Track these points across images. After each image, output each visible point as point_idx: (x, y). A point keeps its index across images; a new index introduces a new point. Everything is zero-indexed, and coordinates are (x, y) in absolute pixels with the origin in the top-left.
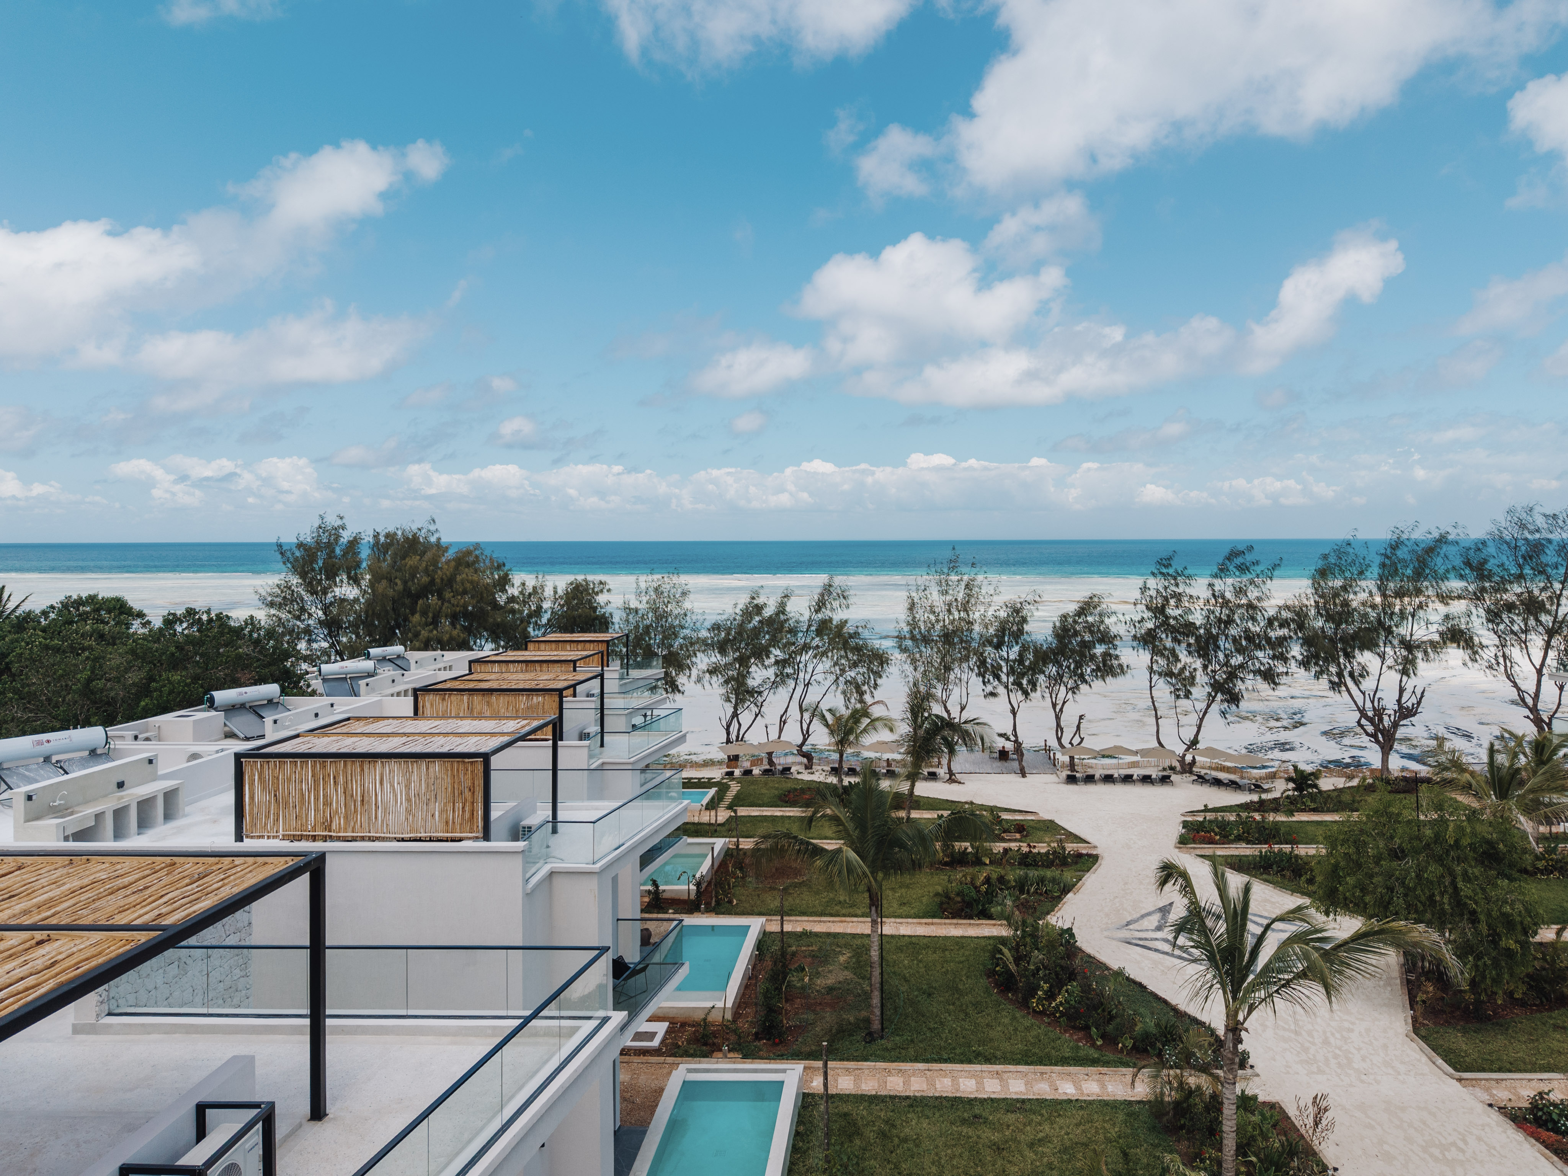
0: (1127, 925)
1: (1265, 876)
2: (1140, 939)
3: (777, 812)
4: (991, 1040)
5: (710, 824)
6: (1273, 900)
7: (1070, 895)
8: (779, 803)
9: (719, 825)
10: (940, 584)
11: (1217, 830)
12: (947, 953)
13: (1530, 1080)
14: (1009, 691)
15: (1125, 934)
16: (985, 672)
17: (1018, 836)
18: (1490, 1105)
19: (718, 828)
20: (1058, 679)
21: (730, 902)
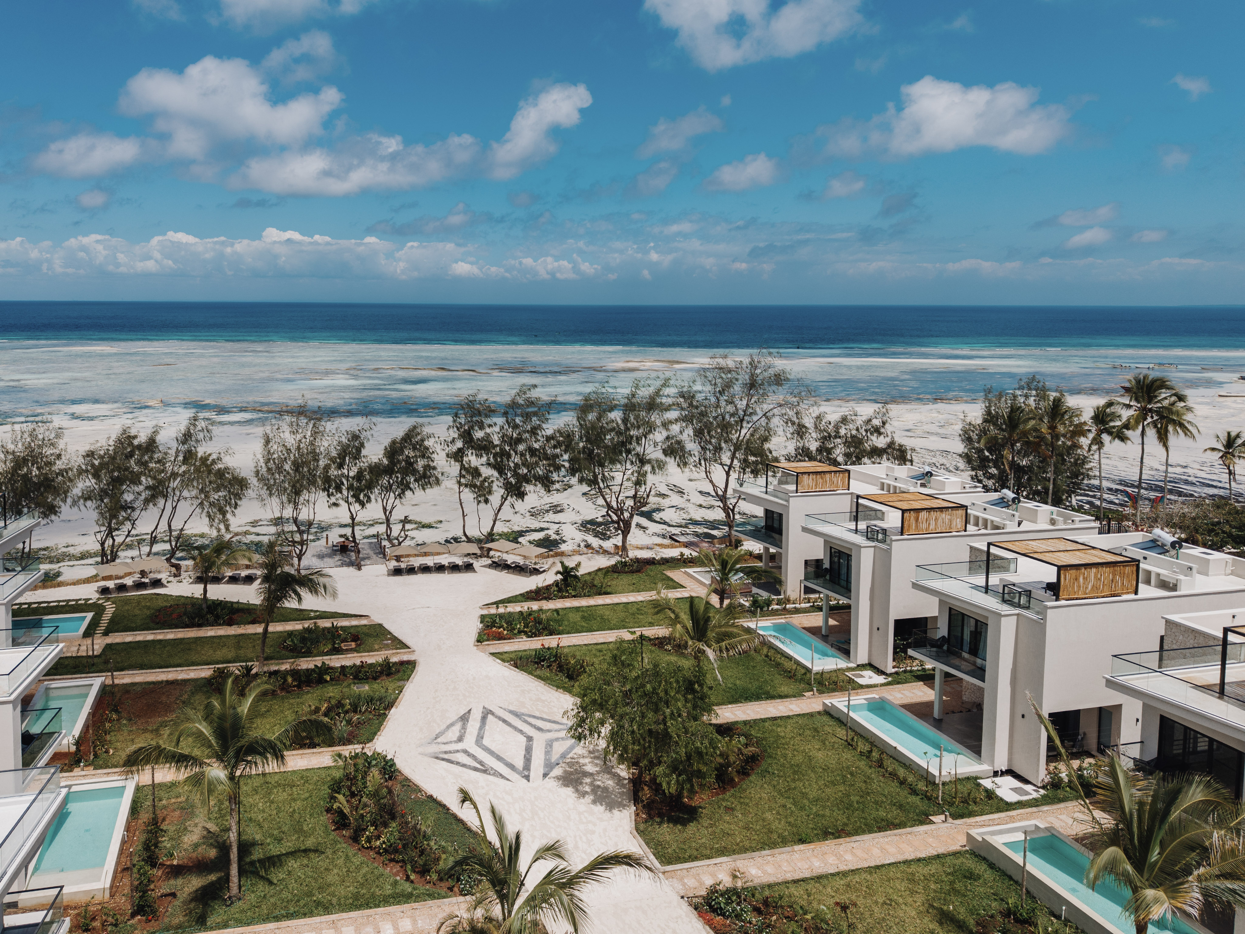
0: (436, 738)
1: (538, 672)
2: (446, 752)
3: (149, 636)
4: (329, 885)
5: (88, 657)
6: (543, 698)
7: (393, 710)
8: (152, 625)
9: (96, 656)
10: (291, 425)
11: (505, 625)
12: (294, 789)
13: (709, 865)
14: (349, 504)
15: (434, 749)
16: (329, 487)
17: (353, 645)
18: (682, 897)
19: (96, 660)
20: (389, 489)
21: (107, 752)
